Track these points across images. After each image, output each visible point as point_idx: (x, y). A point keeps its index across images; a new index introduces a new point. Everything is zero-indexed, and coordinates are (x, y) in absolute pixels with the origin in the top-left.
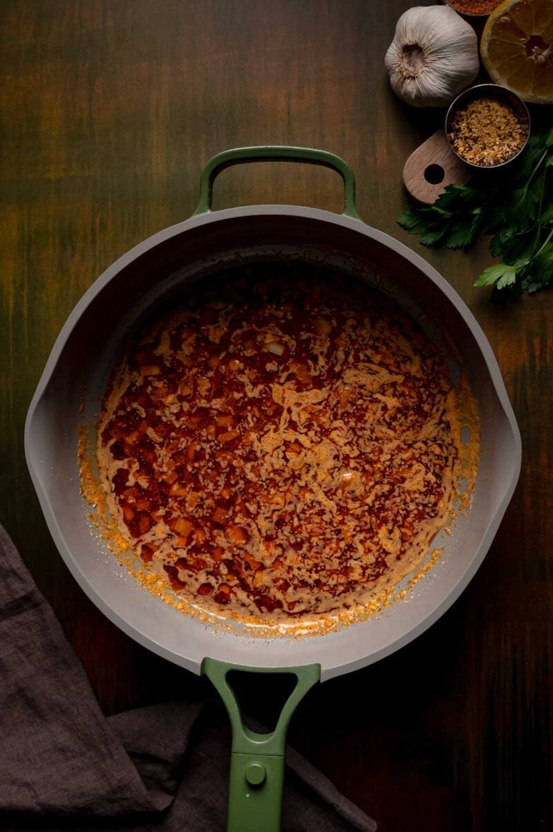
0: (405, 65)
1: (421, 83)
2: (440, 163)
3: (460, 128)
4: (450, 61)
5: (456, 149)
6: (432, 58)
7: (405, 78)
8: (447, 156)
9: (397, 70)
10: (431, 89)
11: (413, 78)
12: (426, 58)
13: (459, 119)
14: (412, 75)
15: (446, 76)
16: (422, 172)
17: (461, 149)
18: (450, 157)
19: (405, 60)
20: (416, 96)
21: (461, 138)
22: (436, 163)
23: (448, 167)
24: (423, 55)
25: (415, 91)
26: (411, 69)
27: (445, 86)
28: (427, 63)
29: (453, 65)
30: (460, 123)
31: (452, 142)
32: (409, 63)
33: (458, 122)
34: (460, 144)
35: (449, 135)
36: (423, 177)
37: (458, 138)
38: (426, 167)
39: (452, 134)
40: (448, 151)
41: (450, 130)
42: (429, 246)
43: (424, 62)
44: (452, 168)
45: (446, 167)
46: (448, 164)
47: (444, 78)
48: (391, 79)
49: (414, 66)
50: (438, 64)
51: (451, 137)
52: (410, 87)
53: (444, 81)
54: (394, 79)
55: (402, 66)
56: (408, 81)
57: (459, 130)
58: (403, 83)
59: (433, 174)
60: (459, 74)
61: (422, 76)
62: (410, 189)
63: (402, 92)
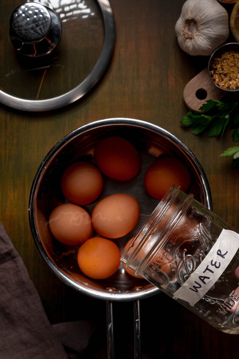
0: (186, 31)
1: (195, 41)
2: (205, 88)
3: (217, 68)
4: (212, 29)
5: (214, 80)
6: (202, 27)
7: (186, 38)
8: (209, 84)
9: (182, 33)
10: (201, 45)
11: (191, 39)
12: (199, 27)
13: (216, 63)
14: (190, 37)
15: (210, 38)
16: (195, 92)
17: (217, 80)
18: (211, 84)
19: (187, 28)
20: (192, 49)
21: (217, 74)
22: (203, 88)
23: (209, 90)
24: (197, 25)
25: (192, 46)
26: (190, 33)
27: (209, 43)
28: (199, 30)
29: (214, 31)
30: (217, 65)
31: (212, 76)
32: (189, 30)
33: (216, 64)
34: (216, 77)
35: (210, 72)
36: (195, 95)
37: (215, 74)
38: (197, 90)
39: (212, 72)
40: (209, 81)
41: (211, 69)
42: (197, 135)
43: (197, 30)
44: (211, 91)
45: (208, 90)
46: (209, 88)
47: (208, 39)
48: (178, 39)
49: (191, 32)
50: (205, 31)
51: (211, 73)
52: (189, 44)
53: (209, 40)
54: (180, 39)
55: (185, 31)
56: (188, 40)
57: (216, 69)
58: (185, 41)
59: (201, 94)
60: (217, 37)
61: (196, 37)
62: (187, 102)
63: (184, 46)
